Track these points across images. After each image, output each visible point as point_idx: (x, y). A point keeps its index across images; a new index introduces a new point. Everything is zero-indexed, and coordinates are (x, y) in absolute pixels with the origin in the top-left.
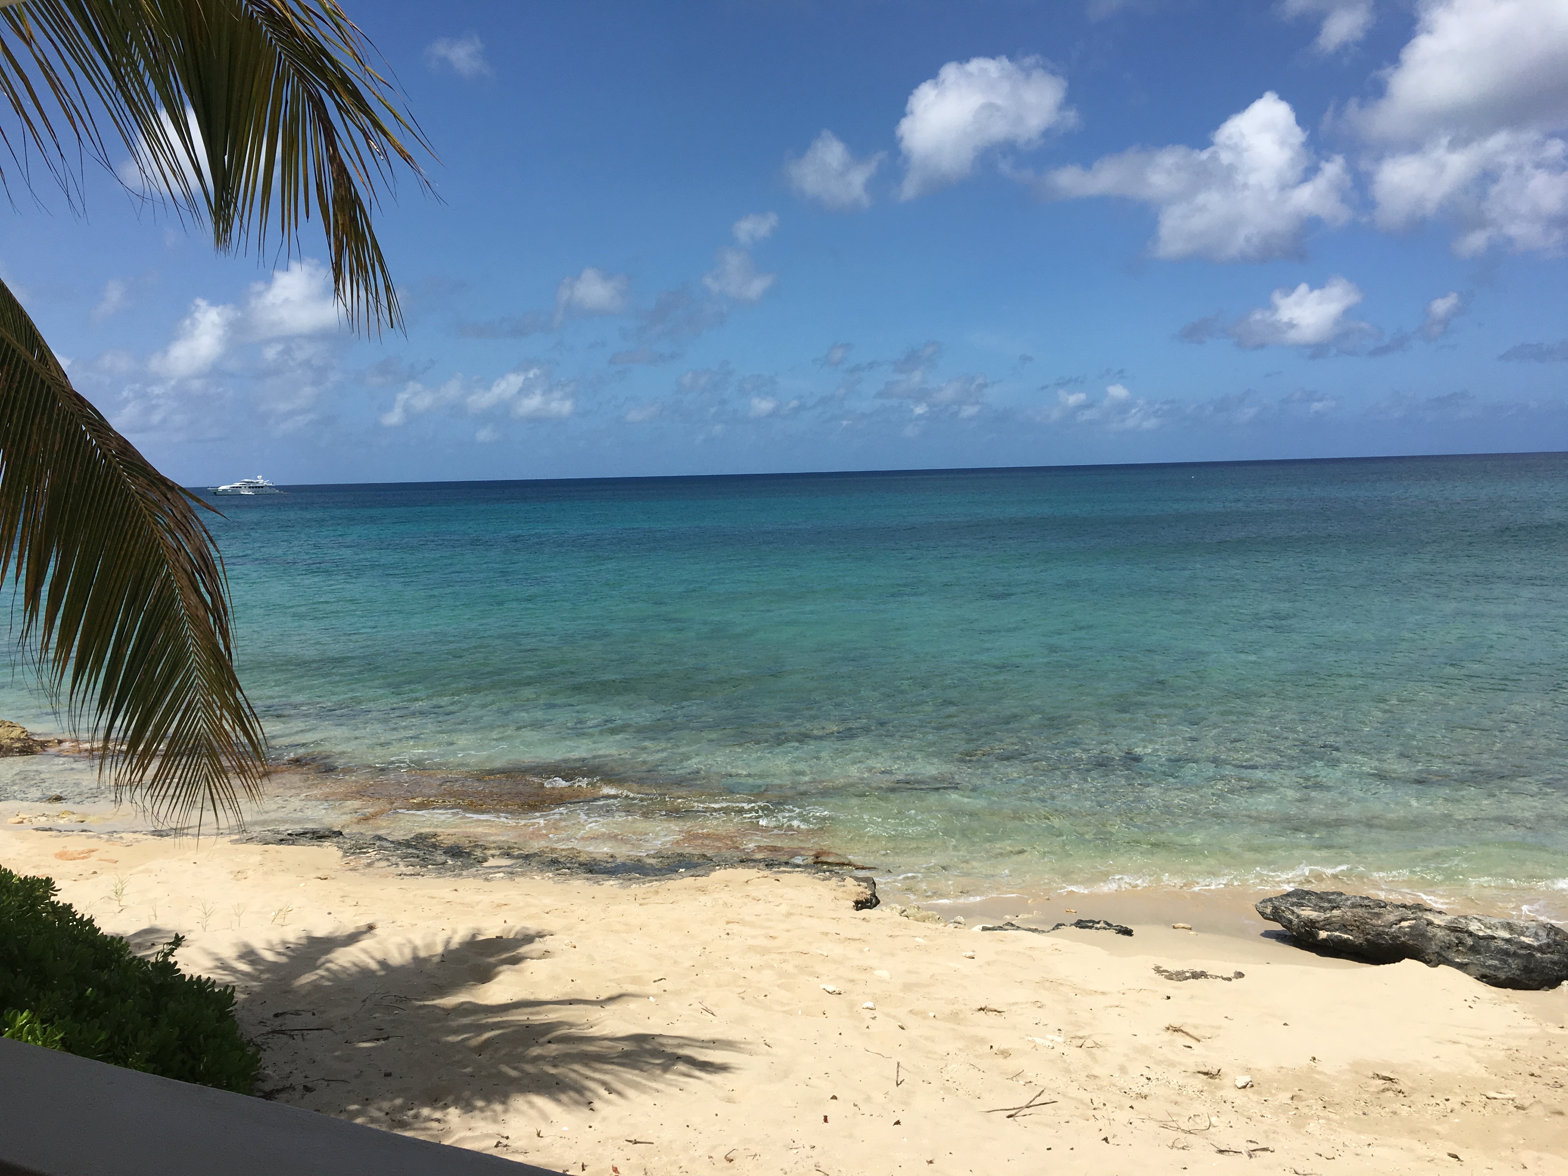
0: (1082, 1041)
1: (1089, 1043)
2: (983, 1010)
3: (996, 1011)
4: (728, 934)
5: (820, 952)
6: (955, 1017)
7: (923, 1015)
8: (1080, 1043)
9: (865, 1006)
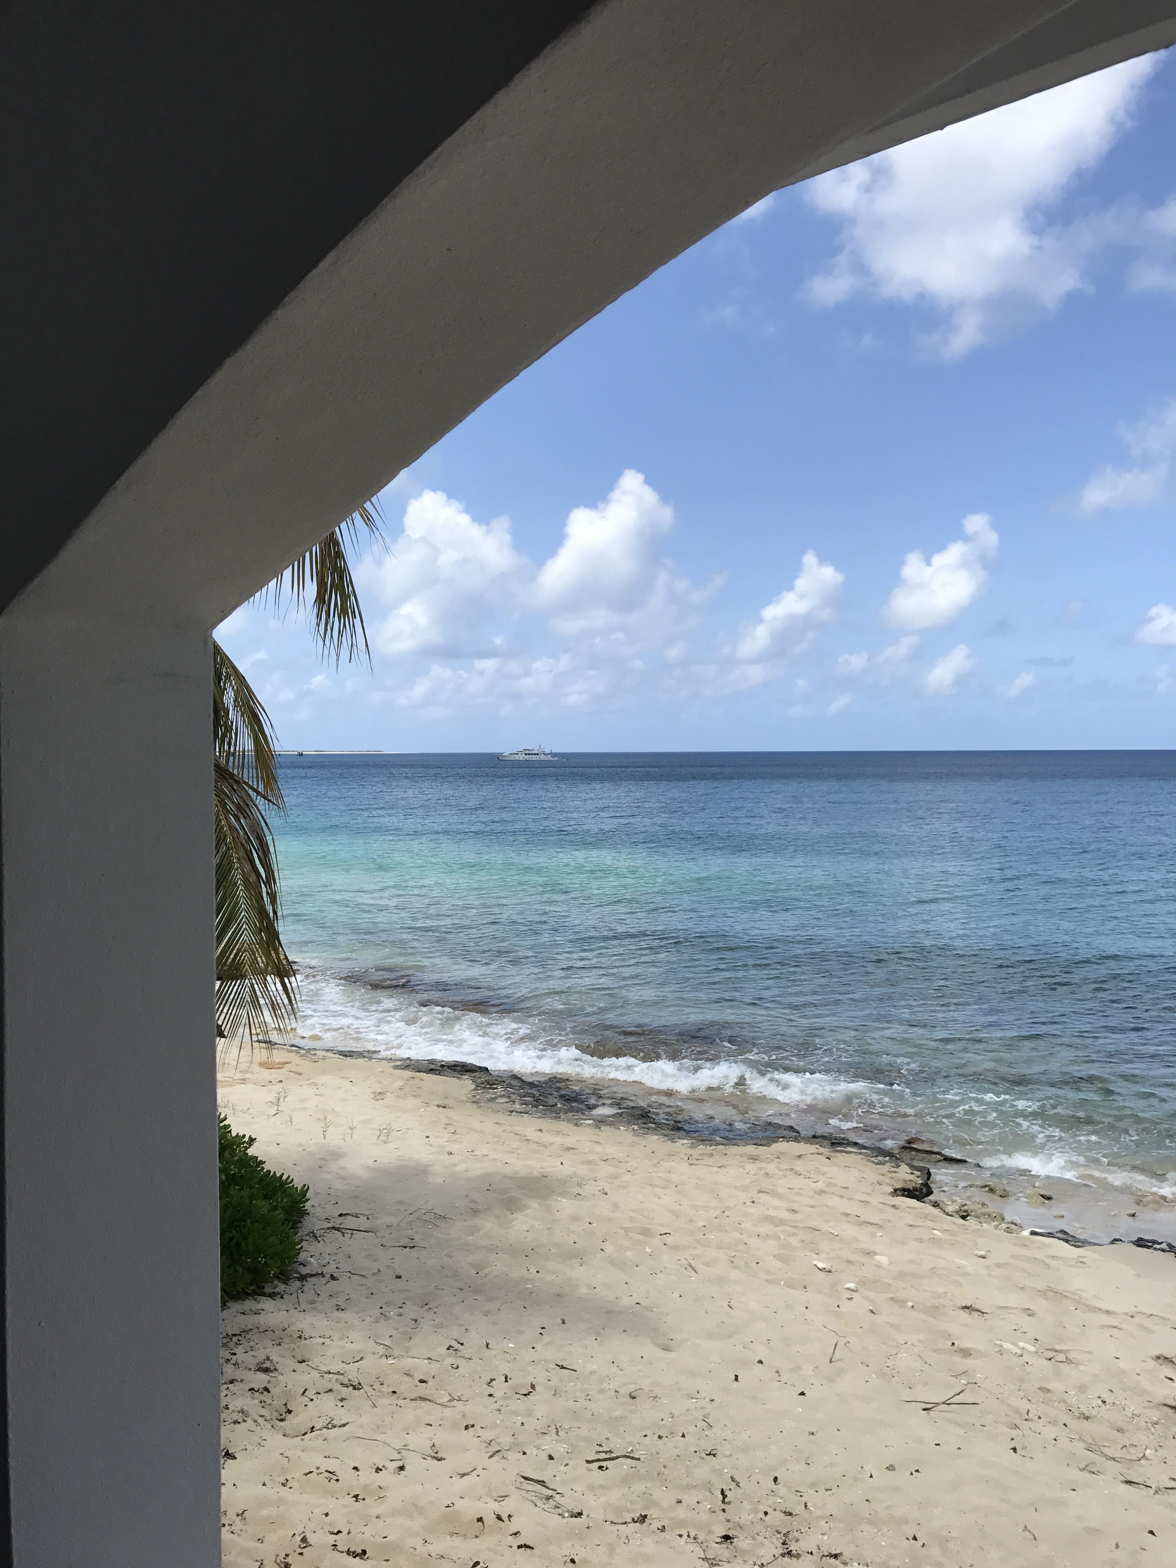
0: (1055, 1354)
1: (1061, 1357)
2: (968, 1308)
3: (979, 1311)
4: (753, 1202)
5: (832, 1231)
6: (934, 1311)
7: (901, 1302)
8: (1050, 1354)
9: (846, 1286)
